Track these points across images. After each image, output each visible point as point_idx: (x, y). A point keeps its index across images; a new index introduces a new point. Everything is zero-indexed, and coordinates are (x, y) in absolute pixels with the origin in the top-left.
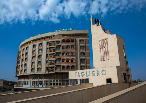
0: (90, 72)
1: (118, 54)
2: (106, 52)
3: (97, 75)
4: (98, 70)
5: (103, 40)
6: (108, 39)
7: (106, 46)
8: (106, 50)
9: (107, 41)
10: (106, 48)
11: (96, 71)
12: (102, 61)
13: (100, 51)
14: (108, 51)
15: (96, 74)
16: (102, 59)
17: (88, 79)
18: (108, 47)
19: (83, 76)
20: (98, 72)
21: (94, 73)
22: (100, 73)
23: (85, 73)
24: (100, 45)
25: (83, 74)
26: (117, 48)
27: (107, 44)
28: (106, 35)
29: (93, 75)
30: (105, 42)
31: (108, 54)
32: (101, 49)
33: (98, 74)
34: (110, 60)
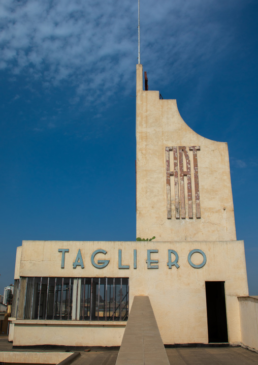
0: (135, 252)
1: (230, 204)
2: (190, 190)
3: (166, 268)
4: (172, 247)
5: (183, 149)
6: (199, 150)
7: (193, 171)
8: (190, 183)
9: (195, 156)
10: (190, 179)
11: (166, 252)
12: (173, 218)
13: (168, 182)
14: (197, 190)
15: (163, 264)
16: (174, 213)
17: (126, 280)
18: (196, 177)
19: (103, 265)
20: (173, 257)
21: (154, 257)
22: (183, 261)
23: (113, 256)
24: (168, 162)
25: (100, 257)
26: (229, 185)
27: (196, 165)
28: (191, 138)
29: (153, 265)
30: (187, 156)
31: (198, 198)
32: (172, 178)
33: (173, 264)
34: (202, 220)
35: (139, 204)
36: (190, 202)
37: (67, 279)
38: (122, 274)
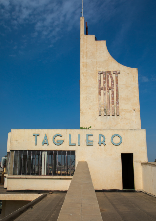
0: (79, 135)
1: (138, 107)
2: (113, 98)
3: (98, 145)
4: (102, 133)
5: (109, 72)
6: (119, 73)
7: (115, 87)
8: (113, 94)
9: (117, 77)
10: (113, 92)
11: (98, 136)
12: (103, 115)
13: (100, 93)
15: (96, 143)
16: (103, 112)
17: (73, 152)
18: (117, 90)
19: (60, 143)
20: (102, 139)
21: (91, 138)
22: (108, 141)
23: (66, 138)
24: (100, 81)
25: (58, 138)
26: (138, 95)
27: (117, 83)
28: (114, 66)
29: (90, 143)
30: (112, 77)
31: (118, 103)
32: (102, 91)
33: (102, 143)
34: (120, 116)
35: (81, 107)
36: (113, 106)
37: (38, 151)
38: (71, 148)
